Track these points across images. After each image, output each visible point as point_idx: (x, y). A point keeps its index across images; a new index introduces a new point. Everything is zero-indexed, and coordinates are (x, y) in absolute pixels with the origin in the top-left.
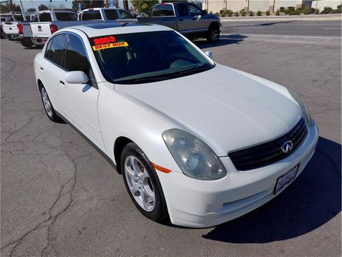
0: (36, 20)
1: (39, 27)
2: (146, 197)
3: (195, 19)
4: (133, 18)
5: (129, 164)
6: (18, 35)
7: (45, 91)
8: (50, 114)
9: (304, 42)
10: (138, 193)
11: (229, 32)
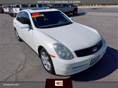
0: (15, 7)
1: (16, 10)
2: (48, 66)
3: (69, 7)
4: (48, 6)
5: (43, 55)
6: (9, 12)
7: (17, 31)
8: (18, 39)
9: (107, 15)
10: (46, 65)
11: (81, 11)
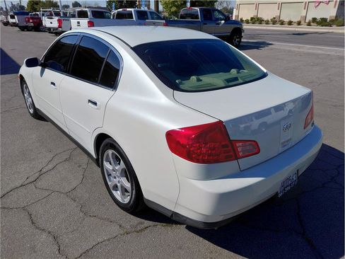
0: (73, 16)
1: (78, 23)
3: (218, 24)
4: (162, 19)
6: (57, 29)
